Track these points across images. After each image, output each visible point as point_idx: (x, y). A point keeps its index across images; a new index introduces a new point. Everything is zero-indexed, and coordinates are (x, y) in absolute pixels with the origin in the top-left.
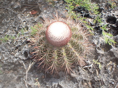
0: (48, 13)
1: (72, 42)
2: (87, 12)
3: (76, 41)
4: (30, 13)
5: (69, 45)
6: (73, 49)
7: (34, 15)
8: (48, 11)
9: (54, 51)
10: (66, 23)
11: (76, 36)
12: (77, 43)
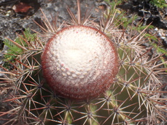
0: (56, 9)
1: (118, 88)
2: (155, 11)
3: (130, 86)
4: (14, 8)
5: (111, 99)
6: (120, 110)
7: (23, 15)
8: (57, 5)
9: (63, 115)
10: (102, 33)
11: (131, 72)
12: (132, 93)
